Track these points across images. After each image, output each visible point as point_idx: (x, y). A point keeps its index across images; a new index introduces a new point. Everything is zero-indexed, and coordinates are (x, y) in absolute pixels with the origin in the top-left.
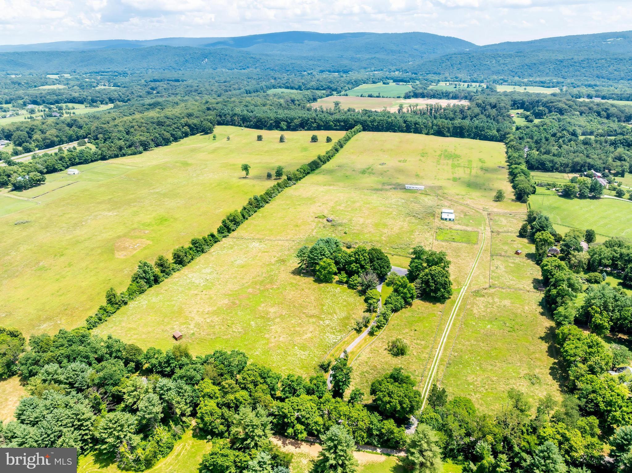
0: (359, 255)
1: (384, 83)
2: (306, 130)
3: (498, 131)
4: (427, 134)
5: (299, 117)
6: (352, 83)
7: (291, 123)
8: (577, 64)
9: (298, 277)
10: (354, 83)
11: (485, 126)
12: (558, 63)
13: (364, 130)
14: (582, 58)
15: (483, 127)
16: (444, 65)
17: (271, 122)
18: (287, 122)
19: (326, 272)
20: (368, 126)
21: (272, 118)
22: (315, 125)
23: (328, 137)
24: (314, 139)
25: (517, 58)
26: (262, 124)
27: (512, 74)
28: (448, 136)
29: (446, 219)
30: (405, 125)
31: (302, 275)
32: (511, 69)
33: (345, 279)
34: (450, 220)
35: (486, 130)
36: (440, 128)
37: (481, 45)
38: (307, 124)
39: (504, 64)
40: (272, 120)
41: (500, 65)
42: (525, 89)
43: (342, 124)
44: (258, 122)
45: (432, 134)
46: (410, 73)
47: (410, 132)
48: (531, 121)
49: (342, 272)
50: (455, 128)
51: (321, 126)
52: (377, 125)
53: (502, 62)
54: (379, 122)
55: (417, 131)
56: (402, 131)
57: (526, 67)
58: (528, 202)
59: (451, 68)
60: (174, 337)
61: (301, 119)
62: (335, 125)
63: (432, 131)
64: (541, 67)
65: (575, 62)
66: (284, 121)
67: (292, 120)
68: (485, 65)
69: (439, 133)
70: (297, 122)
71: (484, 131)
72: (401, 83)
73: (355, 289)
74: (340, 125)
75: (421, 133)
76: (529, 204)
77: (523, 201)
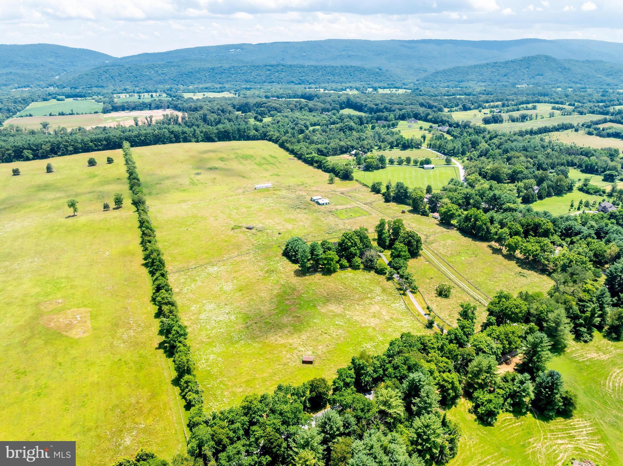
1: (58, 100)
2: (59, 156)
4: (197, 141)
5: (47, 142)
6: (20, 102)
7: (37, 150)
9: (306, 277)
10: (22, 102)
12: (211, 71)
14: (227, 66)
15: (245, 129)
16: (103, 78)
18: (31, 149)
20: (134, 141)
21: (8, 147)
22: (71, 148)
23: (108, 158)
24: (92, 163)
25: (172, 68)
27: (175, 82)
29: (323, 204)
30: (173, 136)
32: (172, 78)
33: (347, 264)
34: (326, 204)
35: (247, 132)
36: (207, 135)
37: (119, 57)
38: (59, 148)
39: (163, 74)
41: (159, 75)
42: (204, 95)
43: (105, 143)
45: (201, 141)
46: (69, 88)
47: (180, 142)
48: (261, 121)
51: (79, 148)
52: (145, 139)
53: (160, 72)
54: (146, 136)
55: (186, 140)
56: (171, 142)
57: (184, 76)
58: (355, 179)
60: (304, 362)
61: (50, 144)
62: (96, 146)
63: (200, 138)
64: (198, 75)
65: (224, 70)
66: (27, 149)
67: (38, 146)
68: (146, 75)
69: (208, 139)
70: (47, 147)
71: (245, 132)
72: (78, 98)
73: (360, 268)
74: (102, 144)
75: (190, 141)
76: (357, 180)
77: (351, 179)
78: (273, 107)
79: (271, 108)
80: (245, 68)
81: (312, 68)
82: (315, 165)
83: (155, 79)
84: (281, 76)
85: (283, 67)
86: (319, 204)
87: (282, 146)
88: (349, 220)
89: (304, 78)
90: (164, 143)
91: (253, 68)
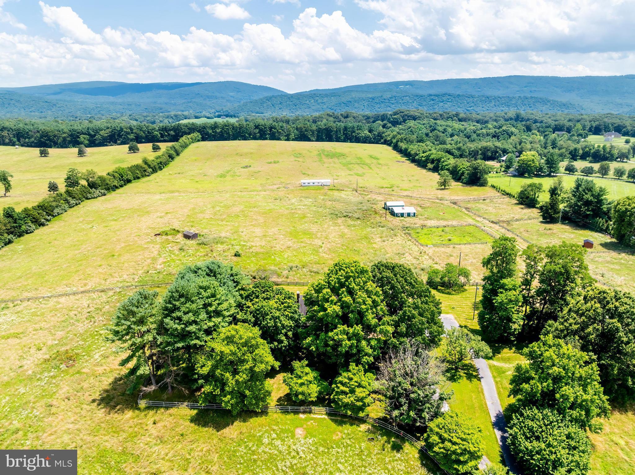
0: (351, 292)
1: (208, 118)
2: (118, 145)
3: (370, 131)
5: (108, 128)
6: (172, 117)
7: (95, 135)
8: (387, 101)
9: (129, 414)
10: (174, 118)
11: (356, 126)
12: (371, 100)
13: (203, 139)
15: (354, 127)
16: (265, 105)
17: (64, 135)
18: (89, 134)
19: (242, 377)
20: (207, 134)
21: (65, 130)
22: (132, 136)
23: (154, 147)
24: (133, 149)
25: (332, 98)
26: (49, 139)
28: (313, 141)
29: (402, 215)
30: (257, 130)
31: (143, 404)
32: (330, 107)
33: (314, 390)
34: (409, 215)
35: (357, 132)
36: (301, 132)
38: (120, 136)
40: (64, 133)
41: (318, 104)
43: (172, 133)
44: (42, 136)
45: (293, 140)
47: (266, 139)
49: (296, 364)
50: (319, 130)
51: (142, 137)
52: (221, 132)
54: (223, 128)
55: (274, 137)
56: (255, 138)
57: (343, 105)
58: (489, 184)
59: (273, 108)
61: (110, 130)
62: (162, 136)
63: (292, 136)
64: (356, 105)
65: (385, 99)
66: (85, 134)
67: (97, 131)
69: (303, 137)
70: (104, 134)
71: (354, 132)
73: (362, 421)
74: (169, 134)
75: (279, 139)
76: (493, 187)
77: (483, 184)
78: (411, 116)
79: (408, 117)
80: (407, 97)
81: (484, 99)
82: (430, 166)
83: (314, 108)
84: (446, 106)
85: (449, 97)
86: (393, 214)
87: (396, 148)
88: (437, 249)
89: (472, 108)
90: (245, 139)
91: (415, 98)
